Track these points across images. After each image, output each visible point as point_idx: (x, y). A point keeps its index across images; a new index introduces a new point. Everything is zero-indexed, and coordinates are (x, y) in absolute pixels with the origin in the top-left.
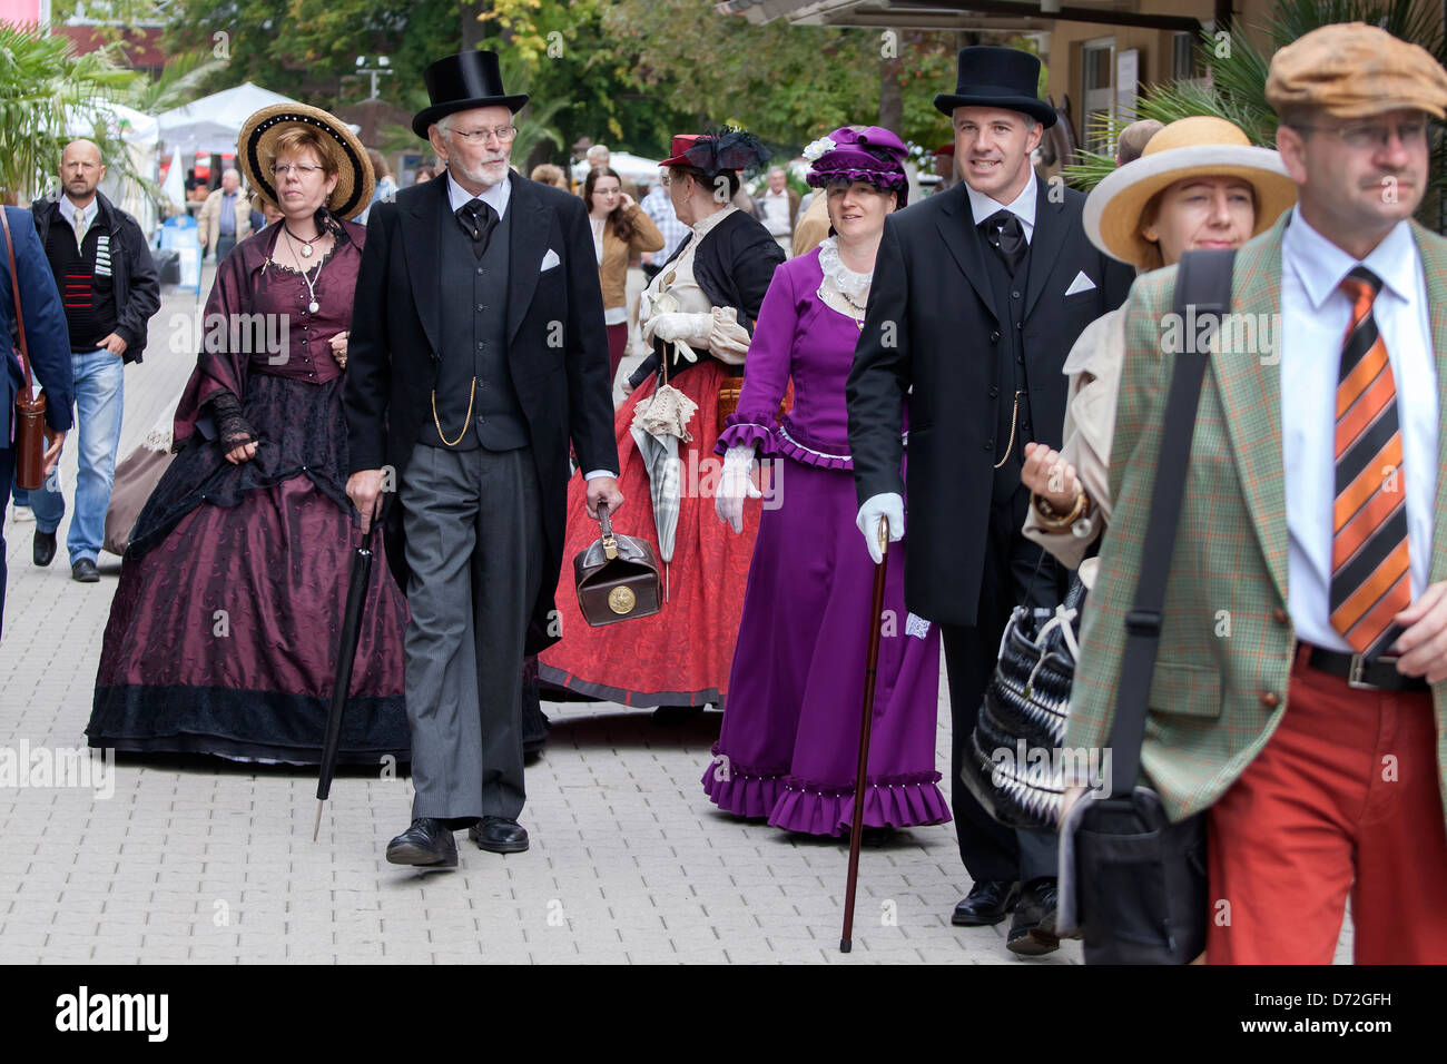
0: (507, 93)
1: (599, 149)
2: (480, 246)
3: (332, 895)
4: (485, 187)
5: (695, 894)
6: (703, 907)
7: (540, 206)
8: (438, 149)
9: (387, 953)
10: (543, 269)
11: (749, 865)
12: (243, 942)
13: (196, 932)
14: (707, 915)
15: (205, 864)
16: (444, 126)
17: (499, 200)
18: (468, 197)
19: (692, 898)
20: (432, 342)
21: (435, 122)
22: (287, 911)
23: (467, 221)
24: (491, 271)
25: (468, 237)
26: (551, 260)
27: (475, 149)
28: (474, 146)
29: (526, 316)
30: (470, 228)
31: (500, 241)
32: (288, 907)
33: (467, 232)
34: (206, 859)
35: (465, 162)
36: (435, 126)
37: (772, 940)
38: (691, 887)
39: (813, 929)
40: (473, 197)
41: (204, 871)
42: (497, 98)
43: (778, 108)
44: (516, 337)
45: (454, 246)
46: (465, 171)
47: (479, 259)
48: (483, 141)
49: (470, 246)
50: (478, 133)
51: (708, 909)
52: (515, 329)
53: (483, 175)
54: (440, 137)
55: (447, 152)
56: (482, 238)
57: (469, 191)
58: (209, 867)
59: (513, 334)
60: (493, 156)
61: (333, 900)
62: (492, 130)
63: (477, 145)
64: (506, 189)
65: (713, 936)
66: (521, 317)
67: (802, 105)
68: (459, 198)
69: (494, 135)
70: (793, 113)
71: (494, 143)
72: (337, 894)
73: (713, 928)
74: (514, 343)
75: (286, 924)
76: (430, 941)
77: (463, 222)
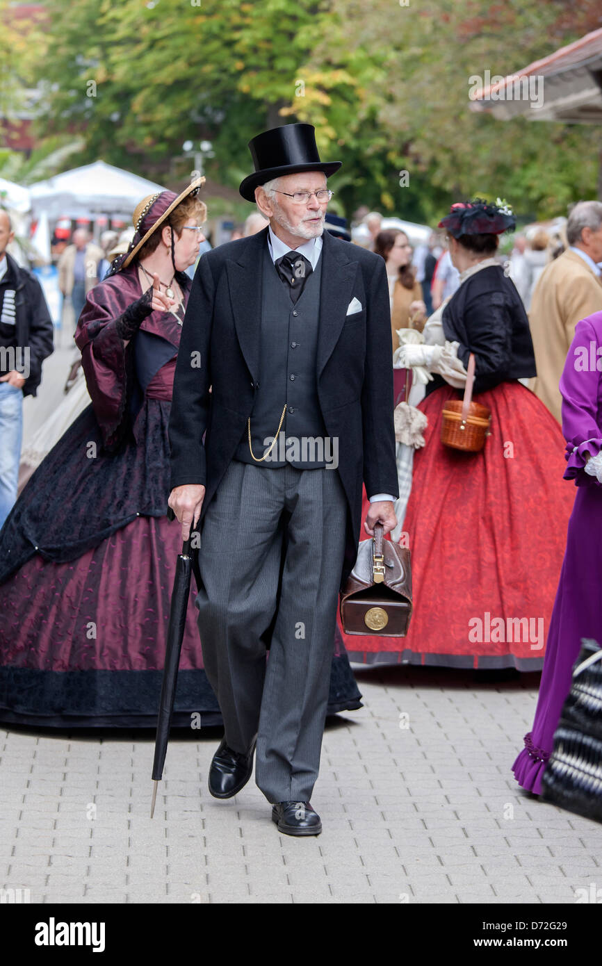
0: (322, 161)
1: (373, 217)
2: (297, 291)
3: (165, 800)
4: (305, 241)
5: (449, 802)
6: (455, 813)
7: (347, 260)
8: (264, 208)
9: (208, 844)
10: (348, 314)
11: (492, 780)
12: (95, 835)
13: (58, 827)
14: (458, 819)
15: (65, 774)
16: (269, 189)
17: (313, 253)
18: (287, 250)
19: (446, 805)
20: (252, 373)
21: (262, 184)
22: (130, 812)
23: (286, 270)
24: (305, 314)
25: (286, 284)
26: (355, 307)
27: (297, 208)
28: (298, 205)
29: (333, 352)
30: (289, 277)
31: (313, 288)
32: (130, 808)
33: (285, 279)
34: (66, 770)
35: (289, 218)
36: (262, 188)
37: (510, 839)
38: (446, 796)
39: (542, 830)
40: (291, 250)
41: (64, 779)
42: (313, 164)
43: (517, 185)
44: (324, 371)
45: (273, 289)
46: (289, 227)
47: (294, 303)
48: (304, 202)
49: (287, 291)
50: (300, 194)
51: (460, 814)
52: (323, 362)
53: (304, 230)
54: (265, 197)
55: (271, 210)
56: (298, 284)
57: (288, 244)
58: (68, 777)
59: (322, 368)
60: (314, 215)
61: (165, 803)
62: (312, 191)
63: (300, 204)
64: (318, 244)
65: (463, 835)
66: (329, 354)
67: (536, 183)
68: (278, 250)
69: (314, 196)
70: (529, 189)
71: (314, 203)
72: (169, 799)
73: (463, 829)
74: (322, 374)
75: (129, 821)
76: (242, 836)
77: (282, 270)
